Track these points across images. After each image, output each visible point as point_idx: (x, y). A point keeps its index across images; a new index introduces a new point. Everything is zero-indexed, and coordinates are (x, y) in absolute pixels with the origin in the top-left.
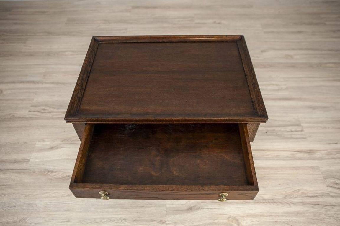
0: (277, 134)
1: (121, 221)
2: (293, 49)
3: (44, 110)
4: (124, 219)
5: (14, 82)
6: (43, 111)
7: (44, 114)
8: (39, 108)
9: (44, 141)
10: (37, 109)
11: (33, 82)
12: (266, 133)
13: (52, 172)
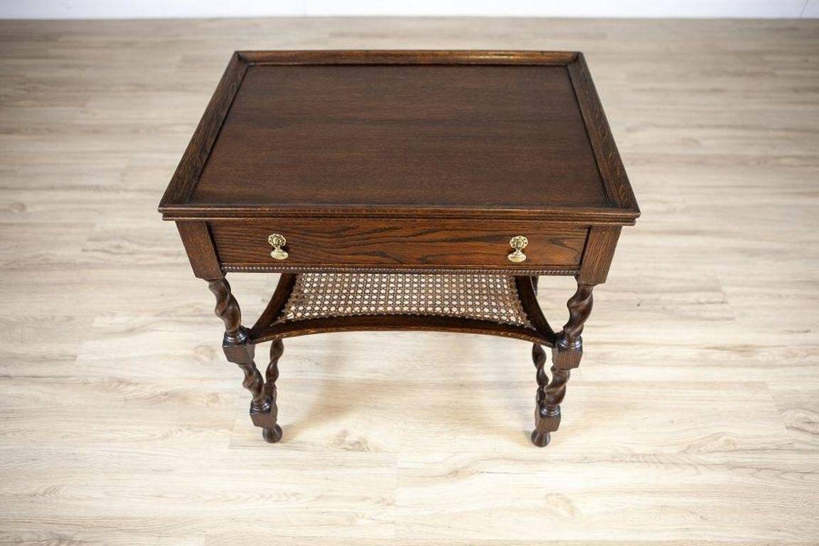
0: (664, 308)
1: (286, 498)
2: (701, 127)
3: (118, 247)
4: (295, 494)
5: (52, 188)
6: (115, 251)
7: (120, 256)
8: (108, 242)
9: (113, 315)
10: (100, 245)
11: (97, 188)
12: (639, 305)
13: (129, 383)
